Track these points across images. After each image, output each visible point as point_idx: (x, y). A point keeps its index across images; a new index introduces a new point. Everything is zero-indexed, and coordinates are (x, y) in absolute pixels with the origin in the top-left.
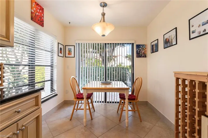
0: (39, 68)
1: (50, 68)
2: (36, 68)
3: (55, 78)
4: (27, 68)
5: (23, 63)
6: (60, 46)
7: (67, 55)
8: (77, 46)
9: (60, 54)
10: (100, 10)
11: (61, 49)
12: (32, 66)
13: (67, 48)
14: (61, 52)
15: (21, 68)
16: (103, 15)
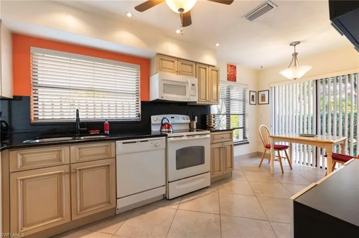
0: (234, 116)
1: (242, 116)
2: (231, 116)
3: (247, 126)
4: (225, 116)
5: (222, 113)
6: (252, 94)
7: (260, 102)
8: (271, 90)
9: (252, 102)
10: (292, 50)
11: (253, 96)
12: (228, 115)
13: (260, 94)
14: (253, 100)
15: (221, 116)
16: (295, 55)
